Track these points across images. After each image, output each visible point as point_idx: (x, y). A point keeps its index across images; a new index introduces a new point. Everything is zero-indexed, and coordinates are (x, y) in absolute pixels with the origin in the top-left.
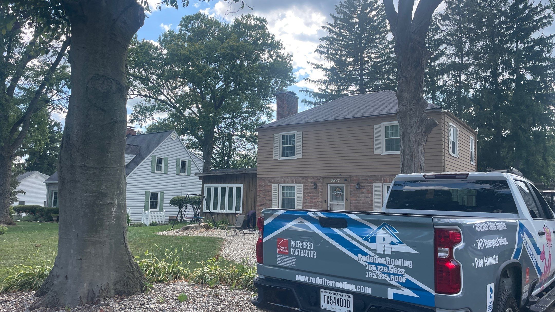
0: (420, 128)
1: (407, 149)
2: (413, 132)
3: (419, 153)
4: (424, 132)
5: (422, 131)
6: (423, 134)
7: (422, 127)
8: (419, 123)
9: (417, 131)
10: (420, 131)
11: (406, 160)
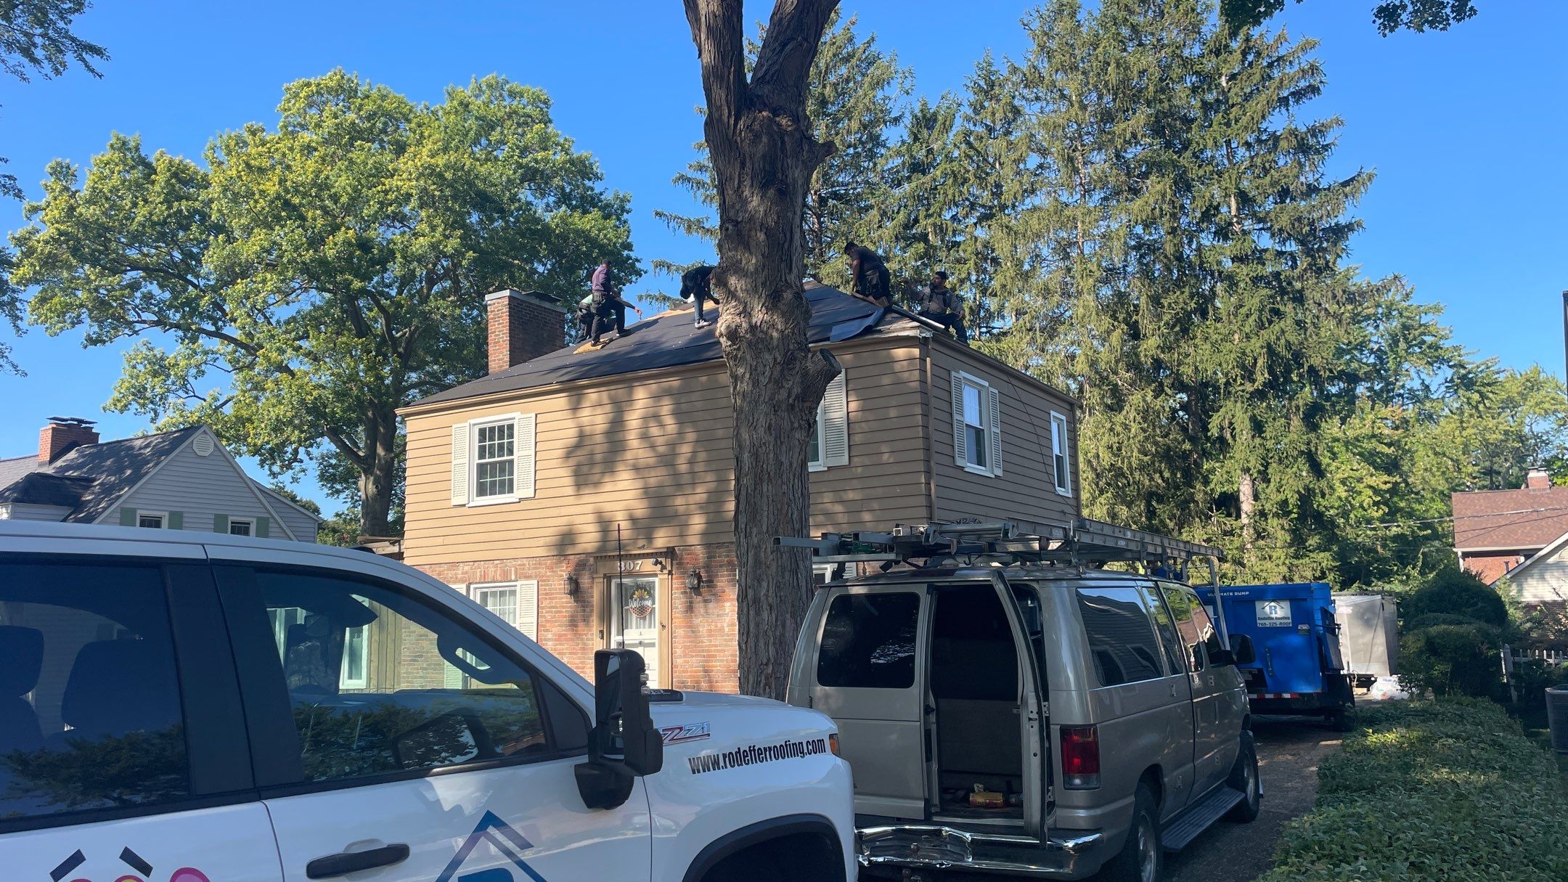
0: (783, 387)
1: (746, 455)
2: (762, 399)
3: (784, 468)
4: (797, 397)
5: (789, 396)
6: (793, 406)
7: (791, 383)
8: (778, 368)
9: (774, 394)
10: (783, 394)
11: (743, 492)
